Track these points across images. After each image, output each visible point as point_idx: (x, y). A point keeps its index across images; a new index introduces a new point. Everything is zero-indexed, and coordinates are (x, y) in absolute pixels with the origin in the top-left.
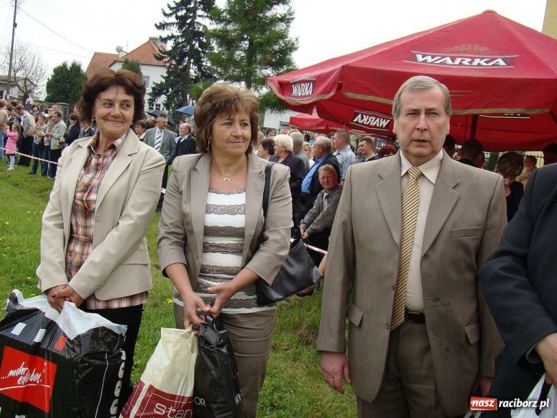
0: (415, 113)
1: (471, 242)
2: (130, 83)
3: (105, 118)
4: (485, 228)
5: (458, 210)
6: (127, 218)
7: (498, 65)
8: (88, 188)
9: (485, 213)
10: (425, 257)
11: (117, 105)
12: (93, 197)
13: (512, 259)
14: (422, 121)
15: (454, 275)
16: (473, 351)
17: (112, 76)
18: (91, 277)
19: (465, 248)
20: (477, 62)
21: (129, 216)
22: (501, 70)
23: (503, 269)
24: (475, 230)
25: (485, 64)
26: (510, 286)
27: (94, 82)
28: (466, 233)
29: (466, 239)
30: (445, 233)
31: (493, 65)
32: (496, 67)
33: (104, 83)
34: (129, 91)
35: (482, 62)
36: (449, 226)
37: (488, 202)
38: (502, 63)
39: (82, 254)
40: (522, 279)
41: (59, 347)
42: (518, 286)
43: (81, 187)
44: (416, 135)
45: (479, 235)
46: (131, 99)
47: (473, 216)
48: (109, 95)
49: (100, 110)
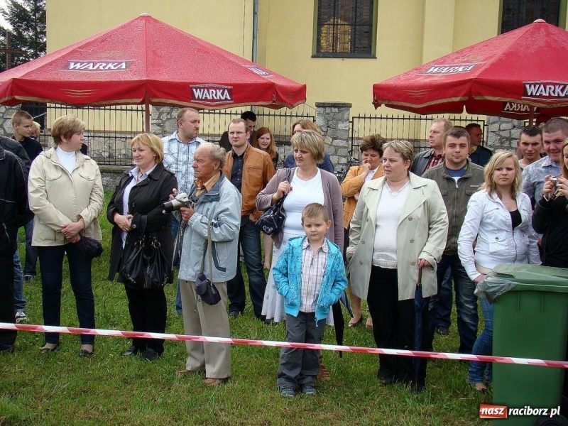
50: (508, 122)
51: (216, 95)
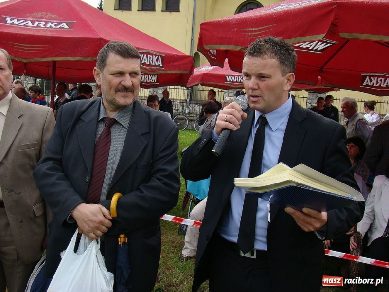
1: (32, 152)
4: (41, 142)
5: (22, 132)
7: (63, 28)
9: (41, 132)
10: (1, 164)
13: (54, 162)
19: (28, 156)
20: (49, 25)
22: (66, 31)
23: (48, 169)
24: (35, 144)
25: (54, 27)
26: (53, 179)
28: (28, 146)
29: (28, 151)
30: (14, 147)
31: (60, 28)
32: (62, 30)
35: (53, 25)
36: (16, 143)
37: (42, 126)
38: (66, 26)
40: (60, 174)
42: (58, 179)
45: (37, 147)
47: (32, 135)
50: (232, 93)
51: (152, 61)
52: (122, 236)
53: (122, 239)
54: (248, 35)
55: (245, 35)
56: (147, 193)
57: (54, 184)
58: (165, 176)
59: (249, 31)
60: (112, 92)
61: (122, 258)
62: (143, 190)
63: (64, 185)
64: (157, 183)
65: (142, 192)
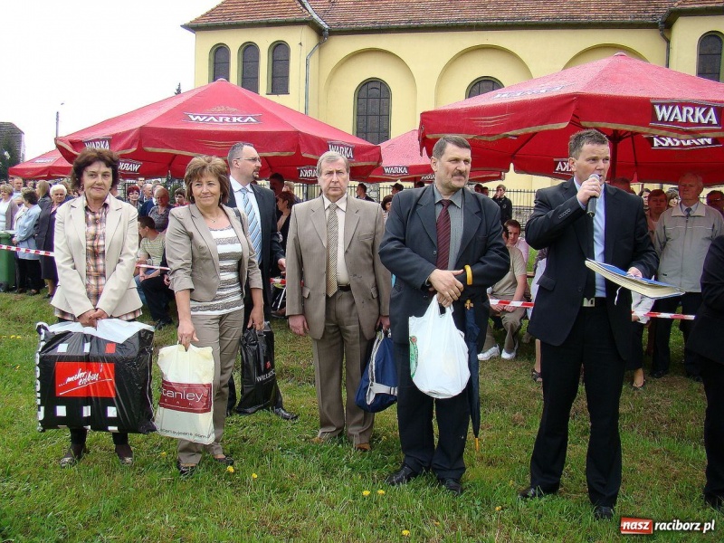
0: (331, 173)
1: (369, 242)
2: (108, 158)
3: (92, 187)
4: (375, 233)
5: (360, 225)
6: (127, 256)
8: (95, 237)
9: (374, 225)
10: (346, 252)
11: (100, 176)
12: (101, 243)
14: (335, 177)
15: (362, 261)
16: (375, 301)
17: (95, 154)
18: (113, 301)
19: (367, 245)
21: (129, 254)
27: (82, 159)
28: (366, 237)
29: (366, 240)
30: (355, 238)
33: (90, 160)
34: (108, 165)
36: (357, 234)
37: (375, 219)
39: (98, 285)
41: (110, 350)
43: (90, 237)
44: (332, 185)
45: (372, 237)
46: (109, 170)
47: (368, 227)
48: (94, 168)
49: (87, 180)
52: (468, 302)
53: (469, 304)
54: (482, 124)
55: (477, 124)
56: (489, 264)
57: (406, 257)
58: (500, 249)
59: (482, 120)
60: (449, 176)
61: (470, 320)
62: (484, 261)
63: (415, 257)
64: (495, 255)
65: (483, 263)
